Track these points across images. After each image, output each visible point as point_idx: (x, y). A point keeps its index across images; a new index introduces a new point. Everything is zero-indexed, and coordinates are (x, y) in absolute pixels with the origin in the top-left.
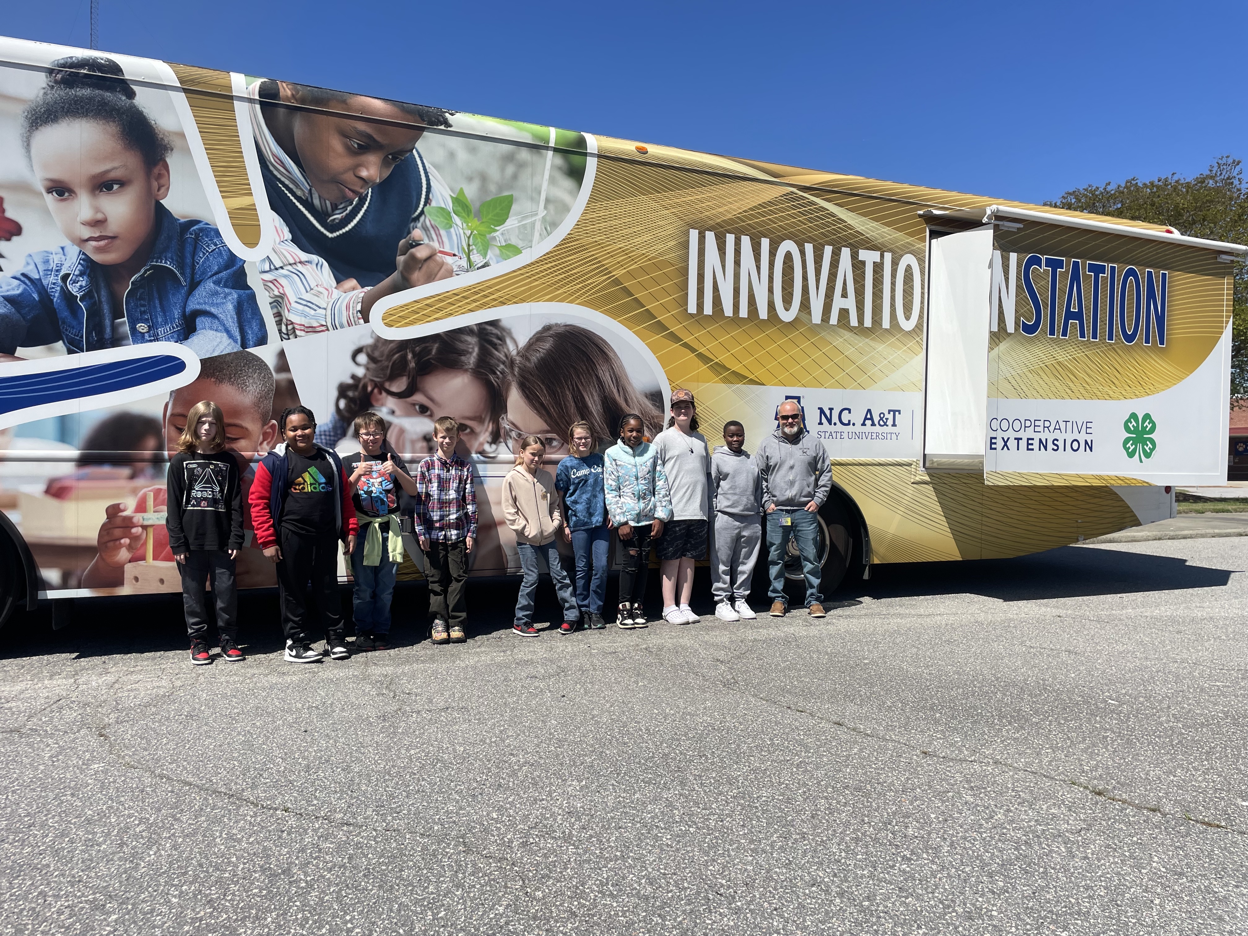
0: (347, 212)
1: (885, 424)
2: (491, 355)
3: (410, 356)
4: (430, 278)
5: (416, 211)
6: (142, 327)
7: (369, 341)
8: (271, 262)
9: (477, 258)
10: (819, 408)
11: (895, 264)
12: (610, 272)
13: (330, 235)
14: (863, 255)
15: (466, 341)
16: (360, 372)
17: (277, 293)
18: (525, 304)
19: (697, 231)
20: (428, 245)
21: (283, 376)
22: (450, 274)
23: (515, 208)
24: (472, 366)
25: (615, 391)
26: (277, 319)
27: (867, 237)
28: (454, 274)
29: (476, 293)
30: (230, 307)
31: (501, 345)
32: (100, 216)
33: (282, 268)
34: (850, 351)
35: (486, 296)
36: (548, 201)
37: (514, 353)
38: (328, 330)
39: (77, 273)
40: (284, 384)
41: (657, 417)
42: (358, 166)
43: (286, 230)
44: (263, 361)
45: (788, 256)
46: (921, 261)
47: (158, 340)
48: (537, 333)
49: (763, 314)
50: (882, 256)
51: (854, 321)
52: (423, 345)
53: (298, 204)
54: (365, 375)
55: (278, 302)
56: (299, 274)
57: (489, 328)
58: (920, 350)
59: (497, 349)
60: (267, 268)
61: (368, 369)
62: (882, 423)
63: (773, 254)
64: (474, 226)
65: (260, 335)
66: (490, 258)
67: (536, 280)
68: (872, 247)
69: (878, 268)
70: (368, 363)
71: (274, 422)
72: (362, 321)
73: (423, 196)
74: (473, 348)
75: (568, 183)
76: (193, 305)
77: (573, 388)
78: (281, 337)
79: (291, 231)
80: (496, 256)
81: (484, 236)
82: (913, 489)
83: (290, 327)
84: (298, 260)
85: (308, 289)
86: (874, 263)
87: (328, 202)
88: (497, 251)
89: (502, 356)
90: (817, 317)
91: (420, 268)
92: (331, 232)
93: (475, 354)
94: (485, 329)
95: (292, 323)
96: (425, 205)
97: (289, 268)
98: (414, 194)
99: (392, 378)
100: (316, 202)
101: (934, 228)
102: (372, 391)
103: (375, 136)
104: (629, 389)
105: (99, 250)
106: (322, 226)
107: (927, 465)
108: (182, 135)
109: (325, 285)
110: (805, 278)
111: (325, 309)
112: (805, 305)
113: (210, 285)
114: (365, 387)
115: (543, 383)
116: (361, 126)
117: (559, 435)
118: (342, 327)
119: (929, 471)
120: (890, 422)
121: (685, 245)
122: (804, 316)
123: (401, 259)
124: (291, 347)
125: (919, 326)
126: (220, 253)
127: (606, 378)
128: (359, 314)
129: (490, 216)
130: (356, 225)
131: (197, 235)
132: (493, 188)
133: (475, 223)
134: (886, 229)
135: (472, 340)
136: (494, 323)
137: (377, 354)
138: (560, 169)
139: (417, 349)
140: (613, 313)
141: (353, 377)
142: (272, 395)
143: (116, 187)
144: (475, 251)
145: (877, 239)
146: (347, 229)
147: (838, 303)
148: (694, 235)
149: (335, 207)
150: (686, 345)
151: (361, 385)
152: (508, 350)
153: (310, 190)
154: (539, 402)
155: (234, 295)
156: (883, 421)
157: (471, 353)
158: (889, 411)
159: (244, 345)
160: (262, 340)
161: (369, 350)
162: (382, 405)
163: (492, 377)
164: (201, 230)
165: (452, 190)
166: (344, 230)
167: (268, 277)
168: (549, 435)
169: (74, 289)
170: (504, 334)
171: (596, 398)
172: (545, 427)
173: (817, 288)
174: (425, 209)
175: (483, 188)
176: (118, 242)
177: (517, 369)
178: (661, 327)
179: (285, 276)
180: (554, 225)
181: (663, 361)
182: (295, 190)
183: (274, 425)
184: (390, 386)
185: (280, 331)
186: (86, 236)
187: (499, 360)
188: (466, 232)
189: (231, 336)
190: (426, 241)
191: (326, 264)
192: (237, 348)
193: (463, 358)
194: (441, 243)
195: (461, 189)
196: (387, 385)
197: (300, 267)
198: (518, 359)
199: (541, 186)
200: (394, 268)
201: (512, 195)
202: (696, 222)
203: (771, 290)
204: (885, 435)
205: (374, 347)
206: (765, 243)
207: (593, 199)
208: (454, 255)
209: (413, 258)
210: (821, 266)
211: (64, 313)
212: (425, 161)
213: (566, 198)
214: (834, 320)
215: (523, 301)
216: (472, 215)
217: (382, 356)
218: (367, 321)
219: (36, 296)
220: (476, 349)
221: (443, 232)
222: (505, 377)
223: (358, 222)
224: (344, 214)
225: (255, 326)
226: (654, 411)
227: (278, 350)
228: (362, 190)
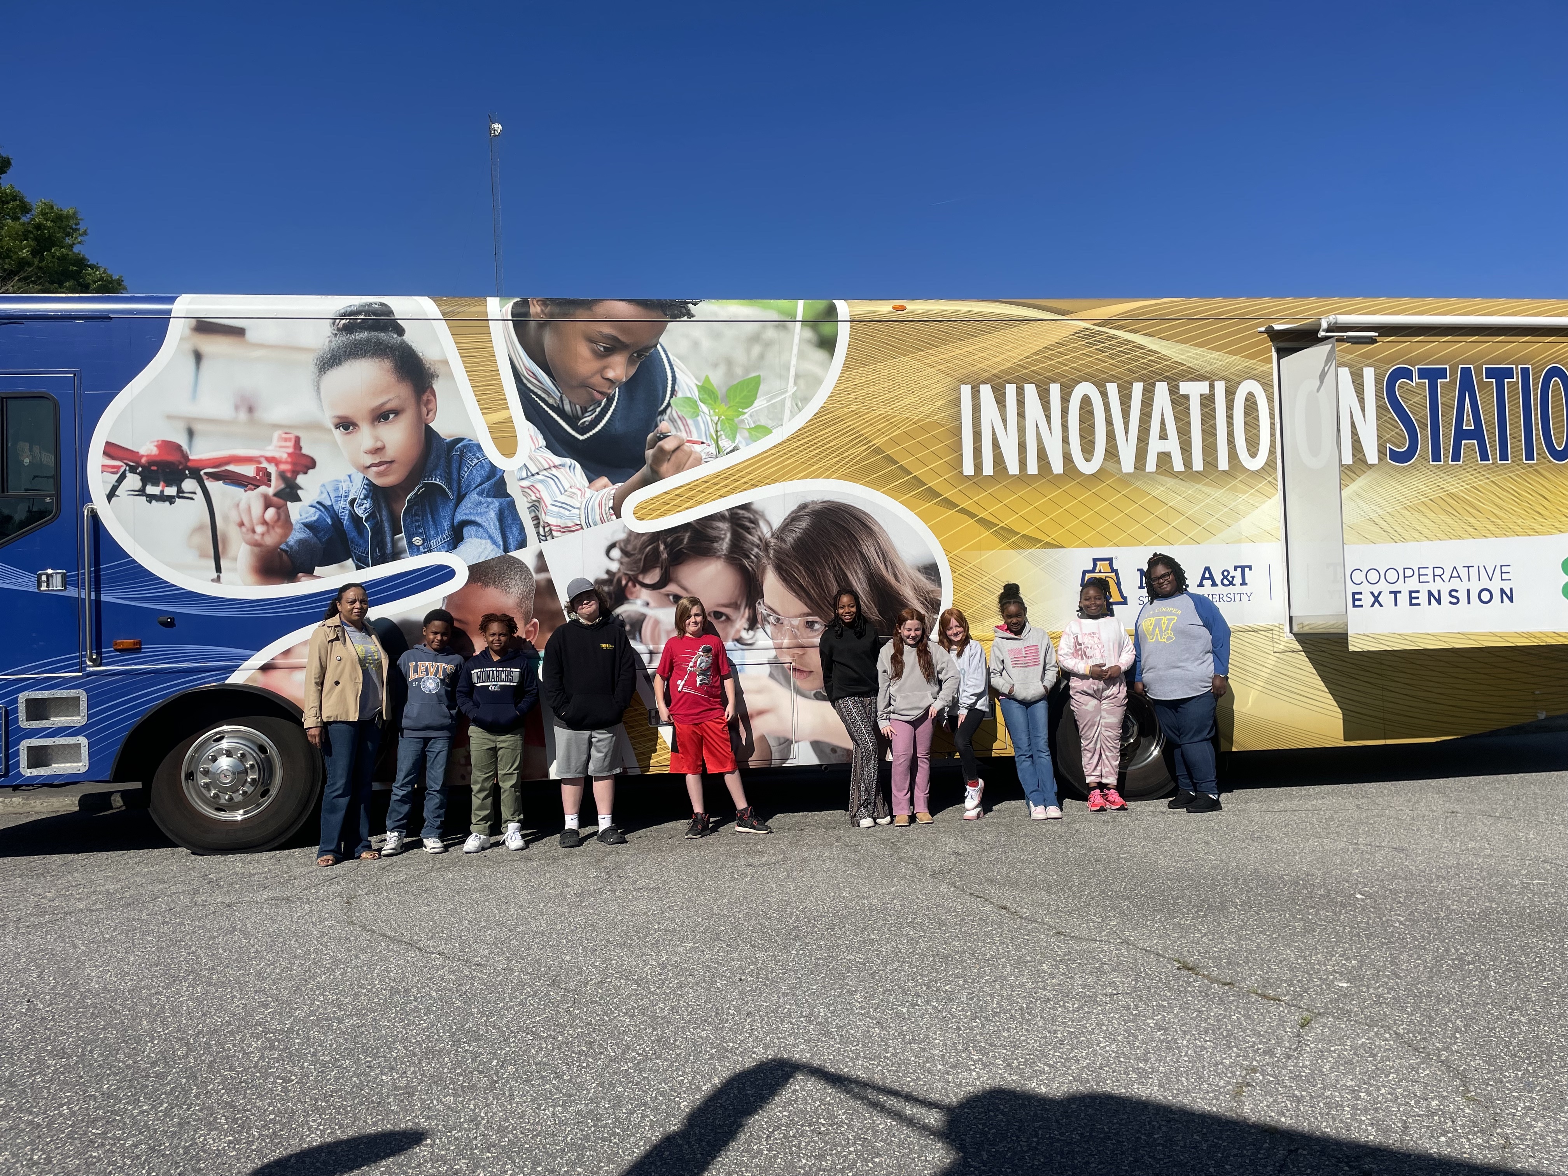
0: (596, 413)
1: (1231, 583)
2: (744, 539)
3: (662, 547)
4: (679, 469)
5: (662, 404)
6: (418, 541)
7: (622, 536)
8: (527, 469)
9: (726, 444)
11: (1230, 394)
12: (870, 442)
13: (581, 438)
14: (1185, 387)
15: (719, 527)
16: (614, 567)
17: (534, 498)
18: (777, 484)
19: (970, 386)
20: (675, 436)
21: (542, 576)
22: (699, 462)
23: (762, 388)
24: (724, 552)
25: (882, 567)
26: (535, 522)
27: (1189, 367)
28: (703, 461)
29: (726, 478)
30: (493, 515)
31: (754, 528)
32: (379, 444)
33: (537, 473)
34: (1175, 501)
35: (736, 480)
36: (797, 376)
37: (768, 535)
38: (582, 528)
39: (362, 496)
40: (543, 583)
41: (932, 591)
42: (605, 368)
43: (540, 437)
44: (523, 564)
45: (1086, 401)
46: (1267, 386)
47: (431, 551)
48: (793, 512)
49: (1057, 467)
50: (1212, 387)
51: (1178, 465)
52: (675, 536)
53: (550, 412)
54: (619, 570)
55: (535, 506)
56: (554, 478)
57: (741, 512)
58: (1274, 491)
59: (750, 533)
60: (524, 475)
61: (621, 563)
62: (1226, 582)
63: (1065, 399)
64: (721, 411)
65: (520, 539)
66: (739, 442)
67: (788, 459)
68: (1200, 378)
69: (1208, 401)
70: (622, 557)
71: (535, 620)
72: (614, 517)
73: (669, 389)
74: (725, 534)
75: (820, 355)
76: (460, 517)
77: (835, 567)
78: (539, 539)
79: (545, 439)
80: (745, 439)
81: (733, 420)
82: (1275, 659)
83: (547, 529)
84: (552, 465)
85: (563, 491)
86: (1201, 395)
87: (578, 407)
88: (746, 434)
89: (756, 540)
90: (1127, 466)
91: (669, 460)
92: (582, 435)
93: (727, 540)
94: (737, 514)
95: (549, 525)
96: (671, 397)
97: (545, 473)
98: (660, 387)
99: (645, 570)
100: (567, 408)
101: (1282, 345)
102: (627, 584)
103: (620, 338)
104: (898, 563)
105: (380, 474)
106: (574, 430)
107: (1296, 629)
108: (446, 362)
109: (578, 486)
110: (1109, 422)
111: (579, 509)
112: (1112, 452)
113: (474, 496)
114: (619, 581)
115: (801, 564)
116: (607, 330)
117: (821, 617)
118: (595, 524)
119: (1298, 637)
120: (1238, 580)
121: (957, 403)
122: (1110, 466)
123: (649, 453)
124: (548, 547)
125: (1270, 464)
126: (482, 466)
127: (871, 552)
128: (612, 511)
129: (737, 400)
130: (605, 425)
131: (462, 451)
132: (739, 371)
133: (723, 408)
134: (1216, 354)
135: (724, 526)
136: (746, 507)
137: (629, 548)
138: (809, 341)
139: (669, 539)
140: (876, 484)
141: (608, 572)
142: (532, 595)
143: (391, 416)
144: (723, 437)
145: (1203, 367)
146: (597, 430)
147: (1155, 446)
148: (966, 391)
149: (584, 410)
150: (963, 511)
151: (615, 580)
152: (762, 533)
153: (561, 398)
154: (797, 584)
155: (496, 503)
156: (1228, 580)
157: (723, 539)
158: (1236, 568)
159: (506, 550)
160: (522, 544)
161: (622, 545)
162: (637, 598)
163: (746, 562)
164: (465, 446)
165: (697, 379)
166: (594, 432)
167: (525, 483)
168: (810, 618)
169: (359, 512)
170: (757, 516)
171: (861, 575)
172: (806, 610)
173: (1127, 432)
174: (671, 401)
175: (730, 372)
176: (394, 466)
177: (772, 552)
178: (932, 493)
179: (541, 481)
180: (806, 400)
181: (937, 530)
182: (547, 399)
183: (535, 623)
184: (644, 578)
185: (538, 533)
186: (368, 464)
187: (753, 544)
188: (713, 418)
189: (494, 542)
190: (674, 432)
191: (578, 466)
192: (500, 553)
193: (715, 545)
194: (688, 432)
195: (707, 377)
196: (640, 578)
197: (554, 471)
198: (773, 542)
199: (789, 363)
200: (643, 462)
201: (759, 376)
202: (969, 377)
203: (1066, 441)
204: (1232, 596)
205: (627, 541)
206: (1055, 390)
207: (846, 367)
208: (703, 443)
209: (662, 450)
210: (1129, 407)
211: (353, 534)
212: (669, 354)
213: (817, 370)
214: (1151, 465)
215: (775, 481)
216: (719, 401)
217: (635, 549)
218: (618, 516)
219: (329, 521)
220: (729, 535)
221: (690, 422)
222: (759, 561)
223: (607, 422)
224: (593, 416)
225: (515, 530)
226: (929, 585)
227: (537, 552)
228: (609, 391)
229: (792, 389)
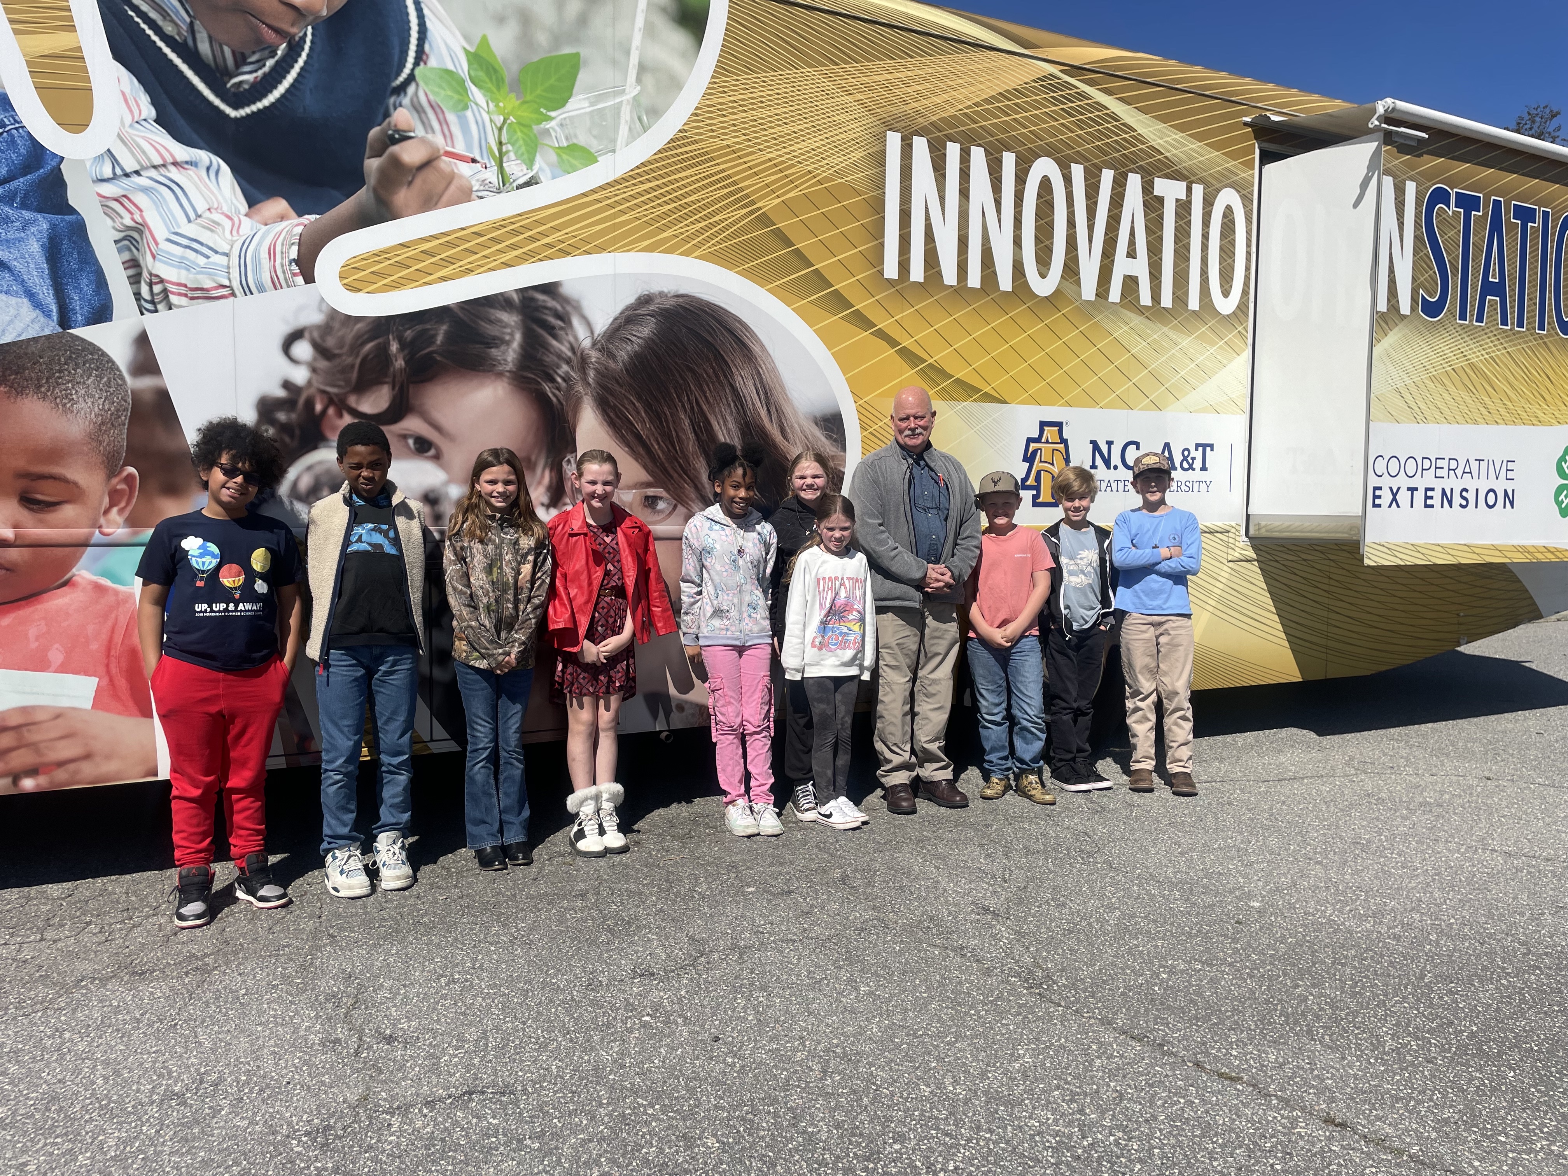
0: (266, 69)
1: (1191, 467)
2: (546, 347)
3: (394, 347)
4: (429, 203)
5: (398, 74)
7: (315, 318)
8: (115, 161)
9: (516, 169)
10: (1091, 442)
11: (1208, 203)
12: (753, 203)
13: (233, 113)
14: (1164, 187)
15: (500, 321)
16: (300, 376)
17: (128, 222)
18: (604, 255)
19: (899, 135)
20: (423, 140)
21: (146, 383)
22: (466, 195)
23: (583, 77)
24: (510, 366)
25: (763, 413)
26: (131, 272)
27: (1166, 157)
28: (474, 195)
29: (516, 233)
30: (35, 247)
31: (562, 328)
33: (137, 173)
34: (1139, 347)
35: (533, 239)
36: (642, 68)
37: (587, 343)
38: (233, 294)
40: (148, 397)
41: (833, 456)
43: (144, 99)
44: (104, 354)
45: (1045, 185)
46: (1246, 200)
48: (628, 308)
49: (1005, 282)
50: (1189, 190)
51: (1146, 299)
52: (419, 328)
53: (167, 50)
54: (309, 383)
56: (173, 186)
57: (541, 297)
58: (1242, 345)
59: (555, 337)
60: (107, 172)
61: (314, 370)
62: (1186, 465)
63: (1021, 180)
64: (509, 107)
65: (96, 303)
66: (540, 169)
67: (623, 212)
68: (1176, 175)
69: (1184, 208)
70: (315, 359)
71: (131, 470)
72: (300, 280)
73: (413, 47)
74: (512, 334)
75: (678, 38)
77: (692, 408)
78: (140, 307)
79: (154, 103)
80: (550, 165)
81: (529, 127)
82: (1229, 570)
83: (157, 289)
84: (170, 160)
85: (192, 216)
86: (1177, 200)
87: (227, 50)
88: (553, 157)
89: (565, 350)
90: (1089, 290)
91: (410, 183)
92: (236, 107)
93: (516, 344)
94: (533, 299)
95: (162, 281)
96: (416, 64)
97: (153, 173)
98: (396, 42)
99: (362, 386)
100: (204, 47)
101: (1267, 146)
102: (324, 411)
104: (787, 410)
106: (217, 94)
107: (1252, 532)
109: (225, 209)
110: (1071, 223)
111: (227, 255)
112: (1071, 269)
114: (310, 404)
115: (639, 399)
117: (667, 490)
118: (261, 289)
119: (1255, 542)
120: (1198, 464)
121: (880, 159)
122: (1069, 288)
123: (372, 165)
124: (161, 327)
125: (1242, 307)
126: (12, 143)
127: (749, 390)
128: (295, 268)
129: (539, 91)
130: (283, 96)
132: (542, 38)
133: (511, 102)
134: (1195, 145)
135: (510, 318)
136: (550, 289)
137: (331, 342)
138: (664, 10)
139: (409, 334)
140: (758, 275)
141: (287, 385)
142: (125, 418)
144: (512, 155)
145: (1181, 161)
146: (266, 102)
147: (1122, 266)
148: (894, 140)
149: (241, 60)
150: (881, 334)
151: (301, 401)
152: (576, 338)
153: (191, 24)
154: (632, 432)
155: (42, 224)
156: (1188, 463)
157: (508, 343)
158: (1197, 446)
159: (65, 321)
160: (102, 313)
161: (316, 335)
163: (547, 388)
165: (466, 38)
166: (260, 105)
167: (109, 189)
168: (651, 492)
170: (569, 308)
171: (731, 425)
172: (644, 476)
173: (1090, 241)
174: (417, 72)
175: (526, 39)
177: (591, 374)
178: (839, 301)
179: (145, 190)
180: (655, 113)
181: (844, 361)
183: (130, 476)
184: (358, 402)
185: (138, 295)
187: (560, 356)
188: (495, 117)
189: (37, 304)
190: (420, 132)
191: (225, 168)
192: (51, 327)
193: (494, 352)
194: (449, 136)
195: (484, 39)
196: (352, 401)
197: (174, 173)
198: (594, 356)
199: (629, 40)
201: (577, 55)
202: (898, 120)
203: (1017, 242)
204: (1190, 485)
205: (326, 329)
206: (1009, 160)
207: (722, 68)
208: (474, 161)
209: (396, 163)
210: (1096, 203)
213: (676, 65)
214: (1115, 294)
215: (601, 249)
216: (506, 88)
217: (341, 344)
218: (309, 279)
220: (518, 336)
221: (451, 117)
222: (570, 387)
223: (288, 91)
224: (260, 73)
225: (86, 285)
226: (828, 448)
227: (135, 332)
228: (294, 30)
229: (632, 90)
